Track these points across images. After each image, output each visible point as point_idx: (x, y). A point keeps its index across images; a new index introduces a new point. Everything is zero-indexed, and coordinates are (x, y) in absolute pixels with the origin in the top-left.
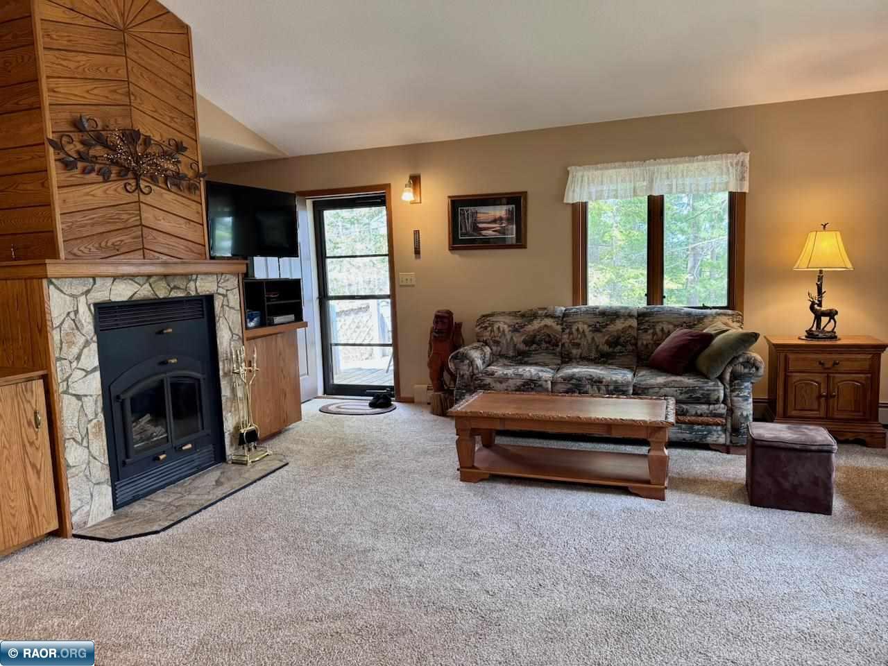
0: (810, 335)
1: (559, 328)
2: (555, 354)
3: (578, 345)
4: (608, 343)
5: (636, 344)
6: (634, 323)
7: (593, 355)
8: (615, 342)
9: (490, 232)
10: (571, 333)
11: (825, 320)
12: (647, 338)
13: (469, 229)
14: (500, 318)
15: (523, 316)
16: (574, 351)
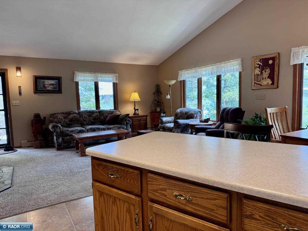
0: (134, 114)
1: (79, 116)
2: (79, 124)
3: (85, 121)
4: (93, 119)
5: (100, 119)
6: (98, 114)
7: (90, 123)
8: (95, 119)
9: (49, 88)
10: (82, 118)
11: (136, 111)
12: (102, 118)
13: (42, 87)
14: (59, 115)
15: (66, 113)
16: (85, 123)
